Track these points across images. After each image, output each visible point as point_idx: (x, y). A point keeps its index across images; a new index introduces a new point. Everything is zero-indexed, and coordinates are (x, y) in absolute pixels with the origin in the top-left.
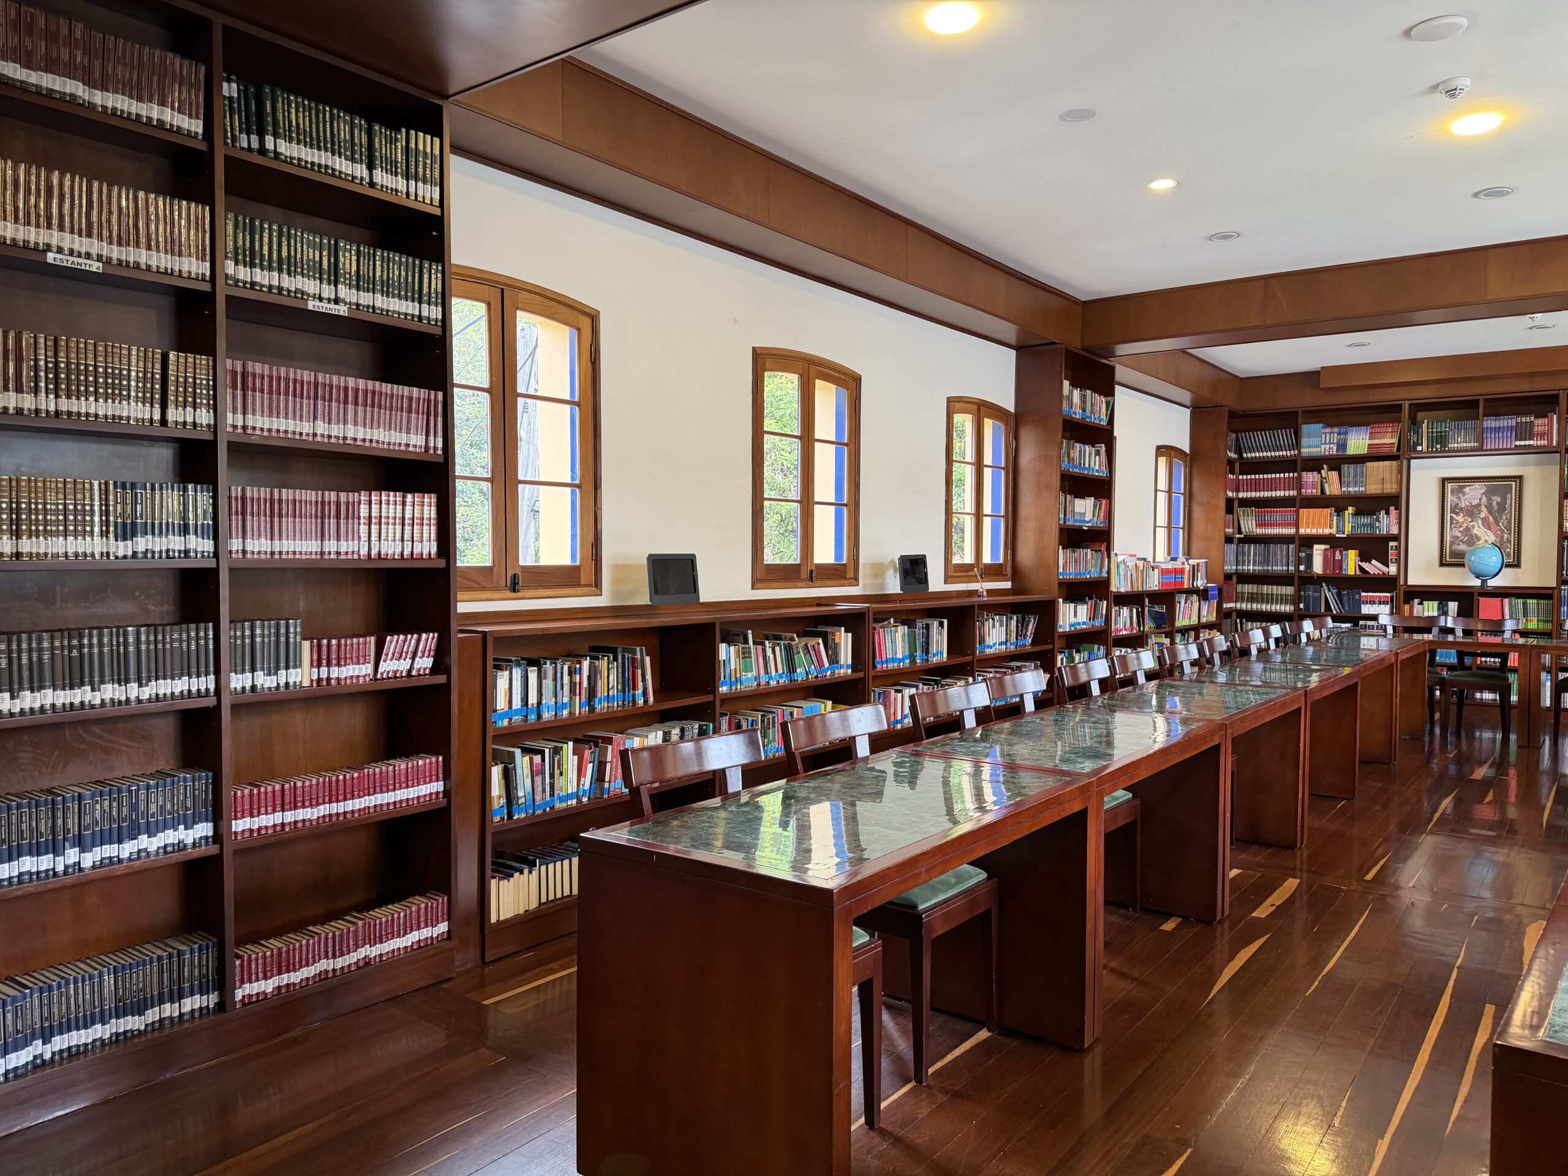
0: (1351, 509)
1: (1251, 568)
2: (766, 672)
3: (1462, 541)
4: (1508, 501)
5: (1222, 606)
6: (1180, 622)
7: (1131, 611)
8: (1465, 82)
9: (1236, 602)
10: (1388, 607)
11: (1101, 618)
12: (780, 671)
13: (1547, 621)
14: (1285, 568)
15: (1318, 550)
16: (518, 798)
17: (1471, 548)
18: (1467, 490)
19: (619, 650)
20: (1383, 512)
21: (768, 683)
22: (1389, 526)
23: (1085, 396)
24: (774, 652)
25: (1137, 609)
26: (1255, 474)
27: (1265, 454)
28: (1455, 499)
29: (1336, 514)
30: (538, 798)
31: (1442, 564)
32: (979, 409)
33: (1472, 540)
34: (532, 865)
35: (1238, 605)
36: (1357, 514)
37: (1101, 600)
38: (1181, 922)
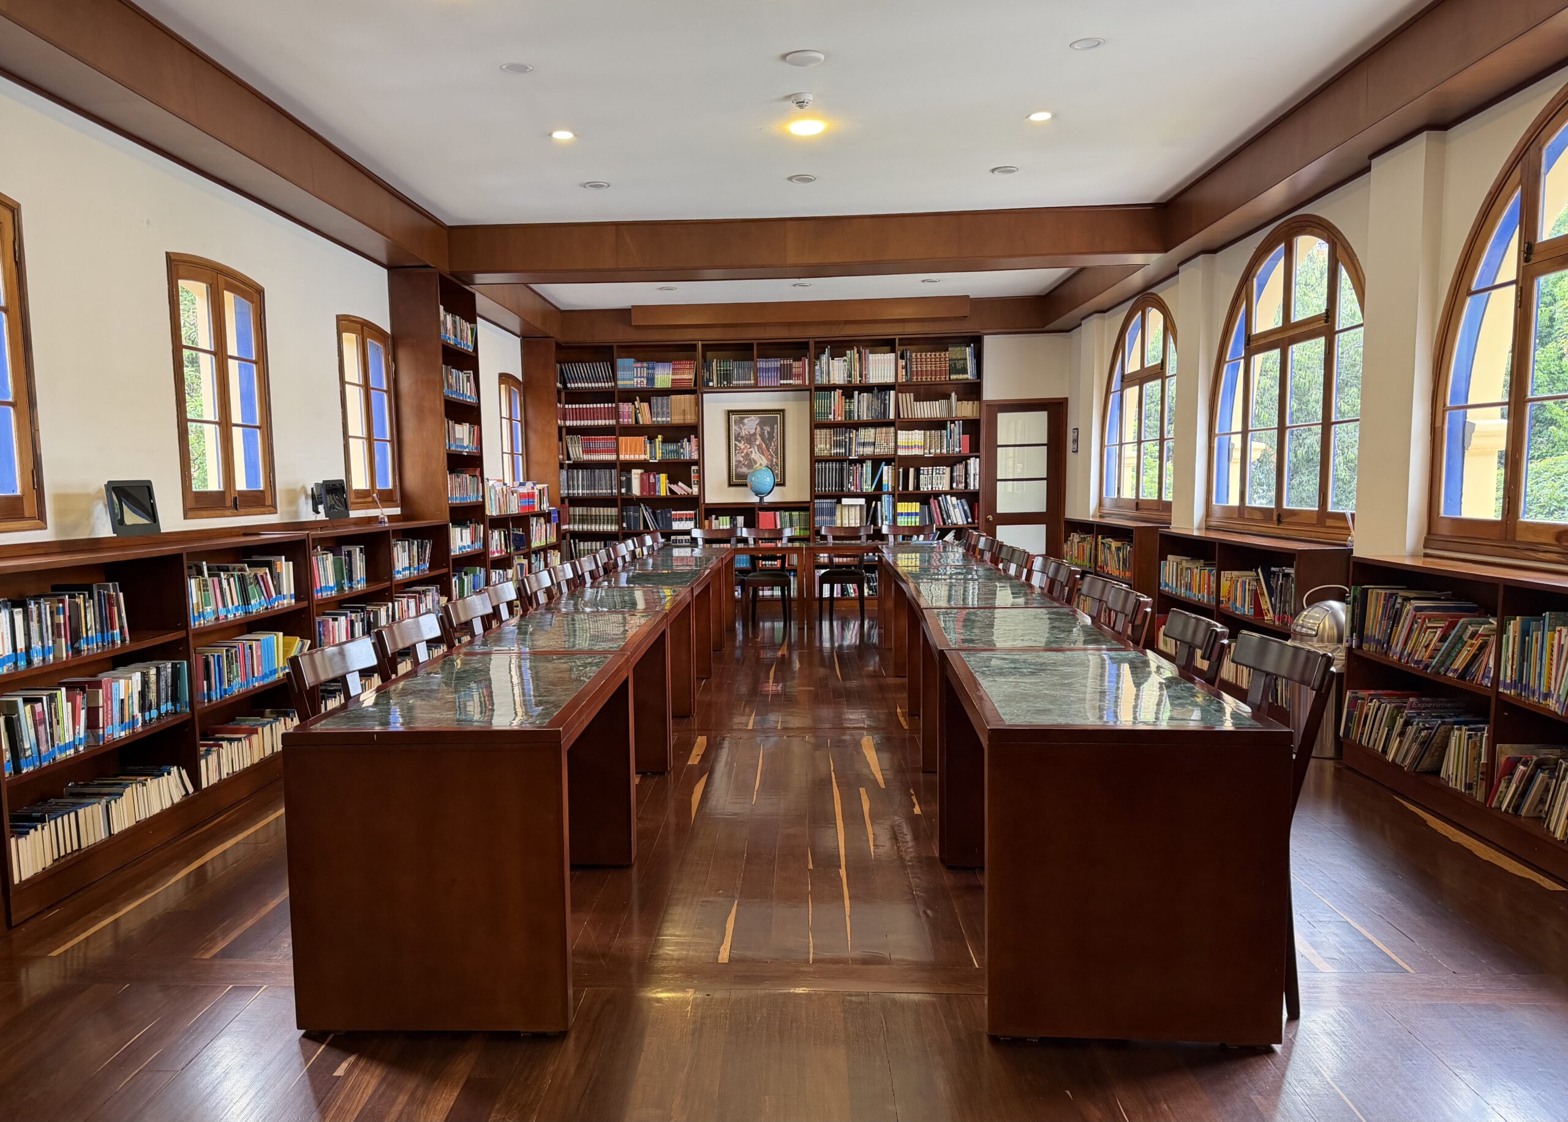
0: (660, 437)
1: (580, 491)
2: (224, 606)
3: (743, 465)
4: (775, 431)
5: (560, 527)
6: (535, 544)
7: (500, 534)
8: (809, 97)
9: (569, 524)
10: (693, 522)
11: (480, 541)
12: (236, 604)
13: (805, 529)
14: (609, 491)
15: (636, 474)
16: (25, 750)
17: (752, 471)
18: (746, 421)
19: (95, 586)
20: (686, 440)
21: (226, 616)
22: (691, 452)
23: (455, 321)
24: (229, 584)
25: (504, 532)
26: (583, 404)
27: (586, 385)
28: (737, 429)
29: (648, 442)
30: (43, 748)
31: (730, 485)
32: (362, 329)
33: (751, 464)
34: (42, 820)
35: (571, 527)
36: (664, 441)
37: (478, 524)
38: (642, 777)
